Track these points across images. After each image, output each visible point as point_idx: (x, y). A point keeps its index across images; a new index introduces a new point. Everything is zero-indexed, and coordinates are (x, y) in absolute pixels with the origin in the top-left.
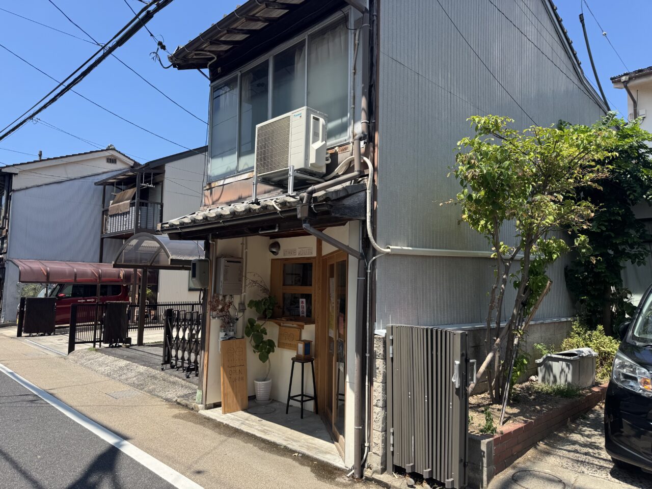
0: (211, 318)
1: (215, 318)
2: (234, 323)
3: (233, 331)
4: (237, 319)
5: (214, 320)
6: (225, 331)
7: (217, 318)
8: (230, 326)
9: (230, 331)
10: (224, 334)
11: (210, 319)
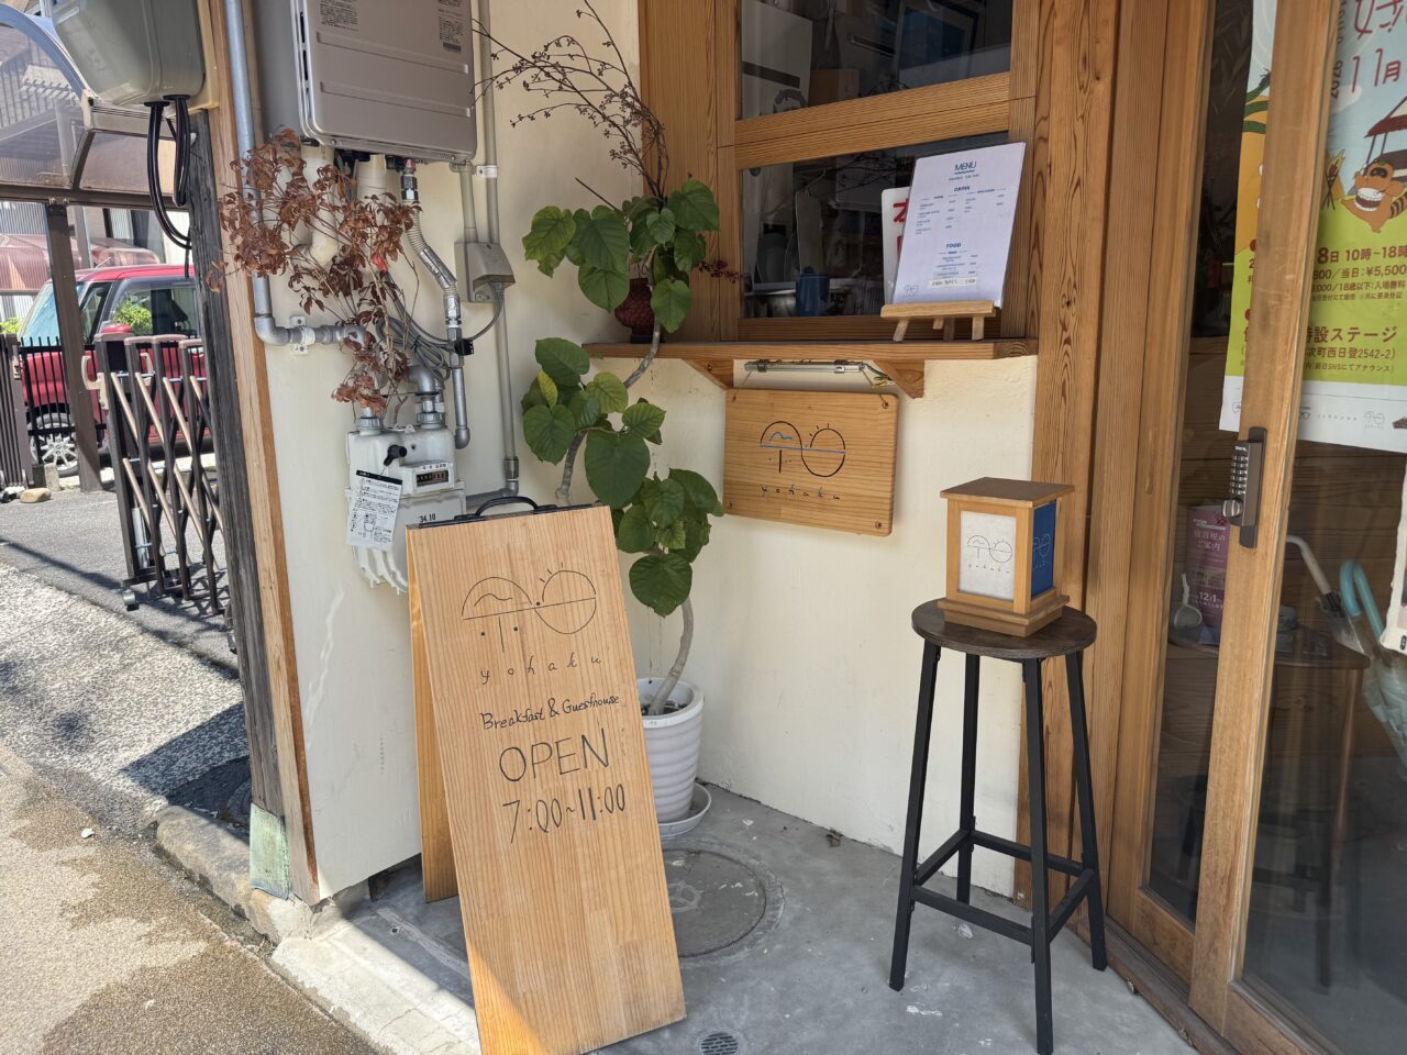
0: (266, 334)
1: (294, 333)
2: (442, 373)
3: (442, 425)
4: (464, 347)
5: (291, 351)
6: (383, 431)
7: (308, 338)
8: (421, 395)
9: (419, 426)
10: (381, 447)
11: (260, 345)
